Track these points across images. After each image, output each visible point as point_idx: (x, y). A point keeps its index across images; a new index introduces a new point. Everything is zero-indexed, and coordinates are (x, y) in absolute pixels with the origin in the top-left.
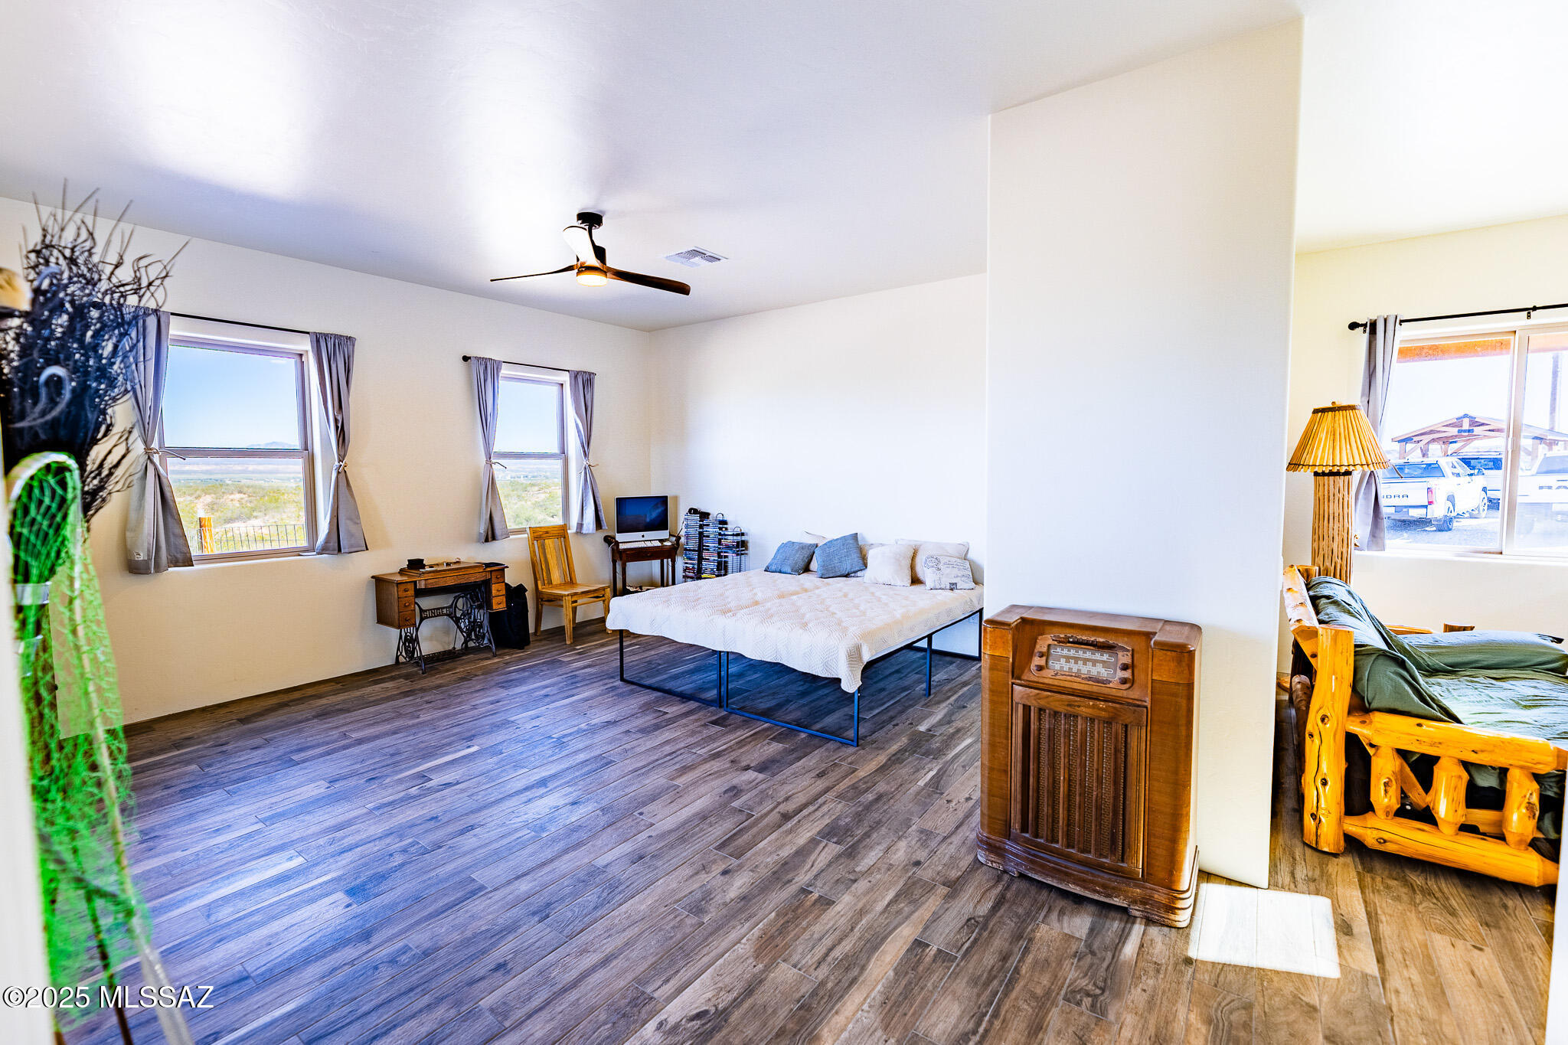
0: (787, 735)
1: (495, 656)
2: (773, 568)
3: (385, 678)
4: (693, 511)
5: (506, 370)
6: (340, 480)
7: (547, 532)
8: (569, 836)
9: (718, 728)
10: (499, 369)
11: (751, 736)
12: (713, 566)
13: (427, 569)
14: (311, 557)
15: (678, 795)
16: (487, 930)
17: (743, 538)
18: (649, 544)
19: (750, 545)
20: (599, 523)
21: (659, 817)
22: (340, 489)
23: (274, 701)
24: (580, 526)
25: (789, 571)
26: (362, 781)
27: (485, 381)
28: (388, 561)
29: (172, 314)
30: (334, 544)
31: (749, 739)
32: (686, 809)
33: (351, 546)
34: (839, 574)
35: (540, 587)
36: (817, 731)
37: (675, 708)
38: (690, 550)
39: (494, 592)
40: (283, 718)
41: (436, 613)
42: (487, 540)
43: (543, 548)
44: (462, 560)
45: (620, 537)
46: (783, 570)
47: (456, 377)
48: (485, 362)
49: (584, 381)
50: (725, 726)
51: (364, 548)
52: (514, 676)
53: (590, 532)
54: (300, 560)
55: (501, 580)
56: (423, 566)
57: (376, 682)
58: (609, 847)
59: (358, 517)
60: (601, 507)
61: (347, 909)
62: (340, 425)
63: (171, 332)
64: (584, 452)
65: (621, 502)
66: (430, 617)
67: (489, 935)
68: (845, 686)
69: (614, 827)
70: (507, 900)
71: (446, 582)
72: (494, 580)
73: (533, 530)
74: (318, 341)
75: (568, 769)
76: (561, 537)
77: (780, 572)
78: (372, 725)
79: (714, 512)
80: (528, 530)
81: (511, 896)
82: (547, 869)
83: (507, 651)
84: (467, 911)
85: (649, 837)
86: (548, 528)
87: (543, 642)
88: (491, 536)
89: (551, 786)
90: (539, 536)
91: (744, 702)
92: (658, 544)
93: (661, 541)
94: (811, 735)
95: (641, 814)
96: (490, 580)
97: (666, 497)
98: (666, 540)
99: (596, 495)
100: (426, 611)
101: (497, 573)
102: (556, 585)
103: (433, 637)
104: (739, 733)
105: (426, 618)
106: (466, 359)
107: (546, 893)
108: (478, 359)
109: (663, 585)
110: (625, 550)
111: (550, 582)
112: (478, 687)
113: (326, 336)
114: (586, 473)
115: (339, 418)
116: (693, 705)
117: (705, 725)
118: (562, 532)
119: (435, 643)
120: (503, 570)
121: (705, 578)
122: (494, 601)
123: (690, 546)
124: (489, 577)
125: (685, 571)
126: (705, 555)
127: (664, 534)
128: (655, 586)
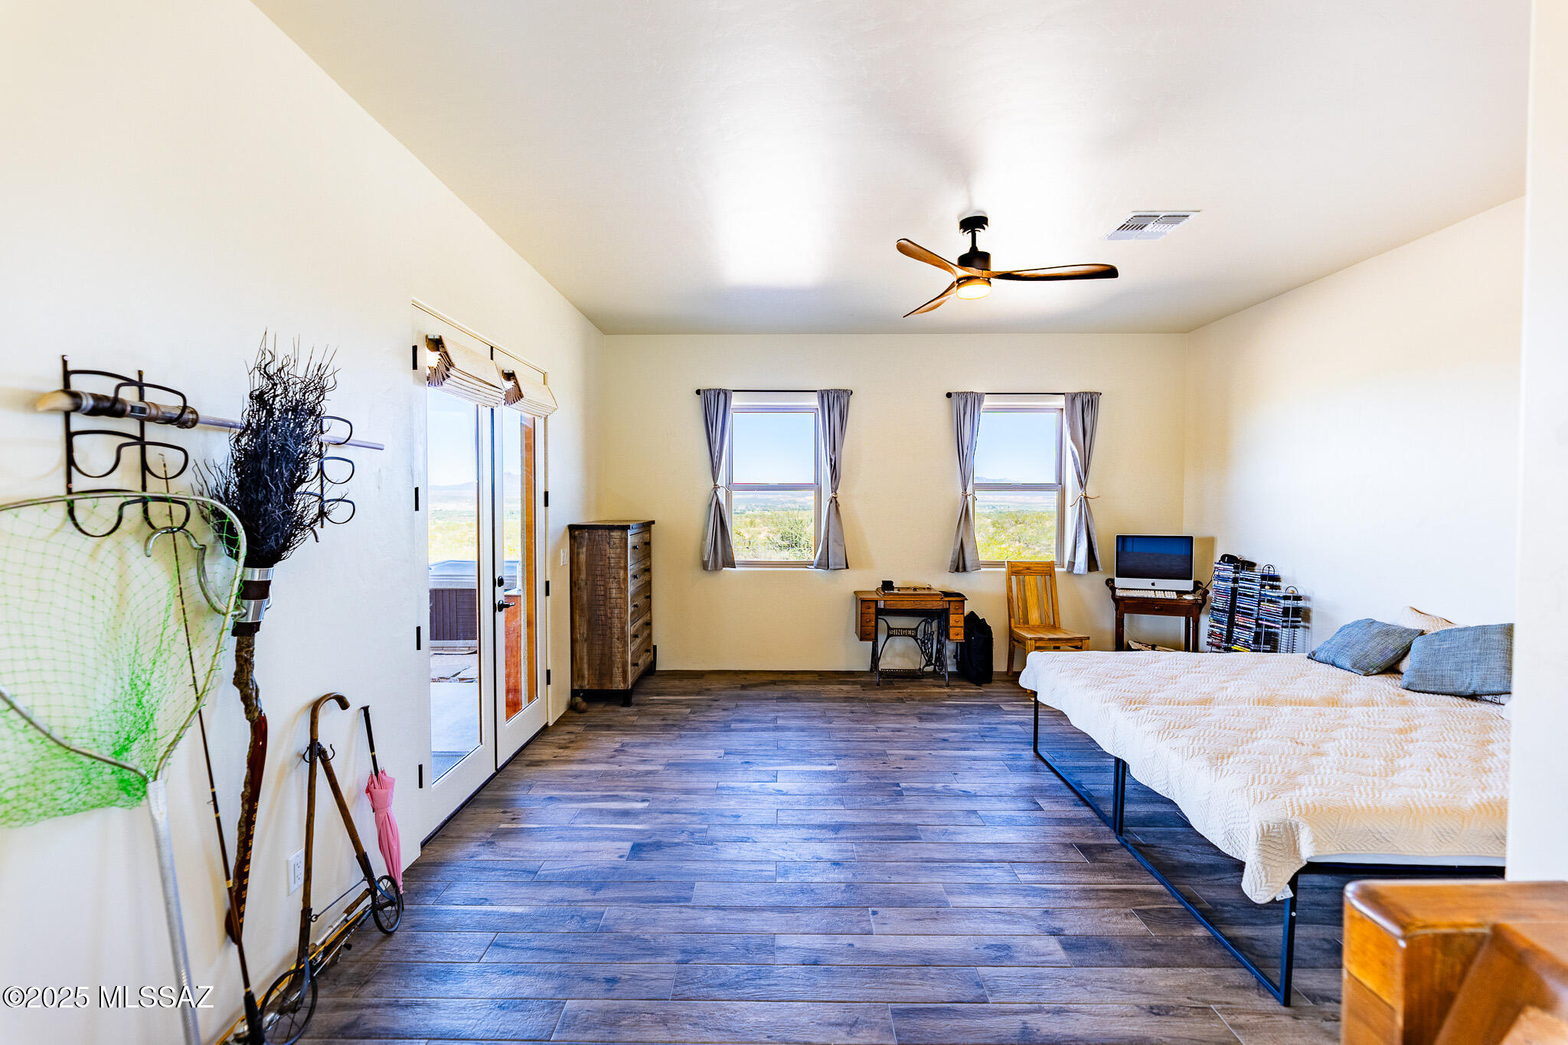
0: (1174, 917)
1: (948, 686)
2: (1322, 656)
3: (848, 681)
4: (1229, 559)
5: (989, 401)
6: (831, 508)
7: (1028, 568)
8: (794, 894)
9: (1081, 857)
10: (980, 401)
11: (1115, 891)
12: (1248, 636)
13: (896, 591)
14: (812, 569)
15: (935, 916)
16: (646, 940)
17: (1301, 604)
18: (1160, 595)
19: (1314, 616)
20: (1092, 564)
21: (887, 929)
22: (831, 515)
23: (771, 678)
24: (1072, 564)
25: (1348, 665)
26: (740, 762)
27: (965, 414)
28: (867, 581)
29: (734, 391)
30: (824, 561)
31: (1107, 894)
32: (922, 938)
33: (835, 564)
34: (1451, 690)
35: (1013, 625)
36: (1227, 938)
37: (1056, 807)
38: (1218, 610)
39: (952, 622)
40: (761, 692)
41: (902, 633)
42: (957, 570)
43: (1022, 586)
44: (933, 587)
45: (1119, 582)
46: (1338, 662)
47: (940, 414)
48: (964, 395)
49: (1085, 404)
50: (1094, 861)
51: (845, 567)
52: (944, 710)
53: (1081, 572)
54: (809, 571)
55: (960, 611)
56: (892, 588)
57: (841, 683)
58: (806, 930)
59: (843, 539)
60: (1096, 546)
61: (620, 859)
62: (833, 463)
63: (732, 403)
64: (1081, 482)
65: (1122, 540)
66: (896, 636)
67: (643, 946)
68: (1247, 886)
69: (836, 911)
70: (687, 923)
71: (903, 605)
72: (952, 610)
73: (1011, 564)
74: (823, 397)
75: (874, 824)
76: (1046, 574)
77: (1333, 664)
78: (798, 717)
79: (1262, 561)
80: (1006, 564)
81: (692, 922)
82: (741, 916)
83: (965, 683)
84: (658, 913)
85: (851, 945)
86: (1031, 563)
87: (1007, 684)
88: (960, 566)
89: (842, 834)
90: (1018, 571)
91: (1161, 839)
92: (1174, 596)
93: (1180, 593)
94: (1212, 941)
95: (874, 913)
96: (948, 609)
97: (1192, 538)
98: (1187, 593)
99: (1093, 531)
100: (893, 629)
101: (956, 604)
102: (1034, 626)
103: (899, 654)
104: (1101, 879)
105: (892, 635)
106: (949, 395)
107: (712, 938)
108: (958, 394)
109: (1187, 649)
110: (1123, 598)
111: (1026, 622)
112: (903, 711)
113: (828, 391)
114: (1081, 506)
115: (833, 458)
116: (1085, 812)
117: (1071, 846)
118: (1047, 571)
119: (906, 660)
120: (963, 602)
121: (1236, 651)
122: (952, 631)
123: (1220, 605)
124: (946, 606)
125: (1210, 636)
126: (1239, 619)
127: (1188, 585)
128: (1178, 649)
